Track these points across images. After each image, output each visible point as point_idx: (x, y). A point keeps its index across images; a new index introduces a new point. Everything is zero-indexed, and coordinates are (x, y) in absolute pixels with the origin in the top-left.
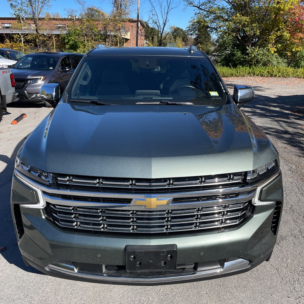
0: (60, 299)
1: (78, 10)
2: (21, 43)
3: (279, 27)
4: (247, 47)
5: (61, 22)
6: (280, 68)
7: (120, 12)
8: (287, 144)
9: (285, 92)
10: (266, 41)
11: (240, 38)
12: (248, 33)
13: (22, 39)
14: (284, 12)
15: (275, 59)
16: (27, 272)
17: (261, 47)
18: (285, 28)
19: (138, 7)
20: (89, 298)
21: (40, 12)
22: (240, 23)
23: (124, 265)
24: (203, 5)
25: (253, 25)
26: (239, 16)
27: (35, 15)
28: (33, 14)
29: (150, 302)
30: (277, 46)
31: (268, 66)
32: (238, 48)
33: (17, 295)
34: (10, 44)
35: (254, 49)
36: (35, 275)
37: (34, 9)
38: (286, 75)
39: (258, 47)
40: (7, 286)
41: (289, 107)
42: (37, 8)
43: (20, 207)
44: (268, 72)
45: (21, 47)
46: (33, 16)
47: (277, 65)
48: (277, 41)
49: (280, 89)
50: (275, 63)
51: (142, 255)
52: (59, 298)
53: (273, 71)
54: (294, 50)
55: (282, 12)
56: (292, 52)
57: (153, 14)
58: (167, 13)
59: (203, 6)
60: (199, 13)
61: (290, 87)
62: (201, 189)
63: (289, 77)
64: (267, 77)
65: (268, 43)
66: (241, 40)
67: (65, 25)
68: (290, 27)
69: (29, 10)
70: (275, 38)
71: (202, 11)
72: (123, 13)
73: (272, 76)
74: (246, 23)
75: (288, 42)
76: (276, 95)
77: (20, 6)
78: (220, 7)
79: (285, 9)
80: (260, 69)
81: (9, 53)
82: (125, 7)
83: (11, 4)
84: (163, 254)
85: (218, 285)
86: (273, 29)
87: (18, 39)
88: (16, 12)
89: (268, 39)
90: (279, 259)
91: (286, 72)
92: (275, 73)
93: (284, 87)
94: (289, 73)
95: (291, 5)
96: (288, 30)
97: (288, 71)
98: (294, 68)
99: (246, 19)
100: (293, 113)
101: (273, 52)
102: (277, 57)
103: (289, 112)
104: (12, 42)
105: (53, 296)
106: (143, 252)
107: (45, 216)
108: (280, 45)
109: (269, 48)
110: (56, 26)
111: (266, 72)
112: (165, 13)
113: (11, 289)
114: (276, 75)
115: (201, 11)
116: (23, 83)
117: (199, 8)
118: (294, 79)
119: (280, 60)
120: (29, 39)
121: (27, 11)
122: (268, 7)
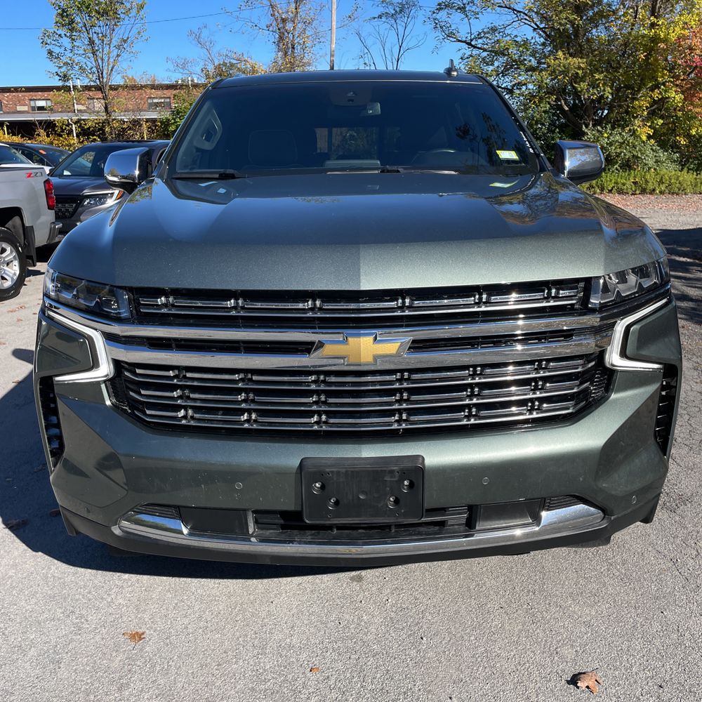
0: (150, 619)
1: (198, 60)
2: (71, 138)
3: (656, 80)
4: (584, 127)
5: (159, 93)
6: (662, 173)
7: (291, 62)
8: (686, 319)
9: (677, 221)
10: (627, 112)
11: (567, 109)
12: (586, 96)
13: (74, 129)
14: (666, 45)
15: (650, 154)
16: (74, 568)
17: (615, 128)
18: (671, 82)
19: (332, 49)
20: (217, 616)
21: (113, 68)
22: (565, 72)
23: (299, 509)
24: (479, 37)
25: (597, 76)
26: (562, 58)
27: (102, 74)
28: (98, 72)
29: (363, 623)
30: (653, 122)
31: (635, 169)
32: (563, 132)
33: (47, 612)
34: (48, 140)
35: (600, 132)
36: (90, 573)
37: (100, 61)
38: (676, 190)
39: (609, 126)
40: (25, 595)
41: (689, 249)
42: (106, 59)
43: (55, 383)
44: (635, 183)
45: (71, 146)
46: (99, 76)
47: (655, 167)
48: (654, 111)
49: (663, 218)
50: (651, 162)
51: (341, 480)
52: (146, 617)
53: (647, 182)
54: (693, 132)
55: (662, 45)
56: (689, 136)
57: (365, 64)
58: (398, 60)
59: (480, 41)
60: (471, 56)
61: (687, 212)
62: (480, 319)
63: (685, 194)
64: (632, 194)
65: (633, 116)
66: (569, 112)
67: (168, 100)
68: (682, 80)
69: (90, 63)
70: (648, 105)
71: (478, 52)
72: (297, 62)
73: (643, 191)
74: (580, 72)
75: (680, 114)
76: (657, 228)
77: (69, 54)
78: (519, 39)
79: (670, 39)
80: (616, 178)
81: (44, 153)
82: (302, 50)
83: (50, 53)
84: (391, 477)
85: (529, 591)
86: (644, 85)
87: (65, 129)
88: (60, 67)
89: (633, 107)
90: (678, 541)
91: (678, 182)
92: (650, 184)
93: (673, 214)
94: (685, 185)
95: (683, 28)
96: (677, 85)
97: (681, 179)
98: (695, 173)
99: (579, 63)
100: (697, 261)
101: (644, 138)
102: (654, 148)
103: (688, 260)
104: (52, 134)
105: (133, 613)
106: (343, 473)
107: (111, 401)
108: (661, 121)
109: (636, 128)
110: (150, 101)
111: (629, 184)
112: (394, 60)
113: (34, 600)
114: (654, 190)
115: (475, 52)
116: (74, 205)
117: (469, 44)
118: (696, 197)
119: (663, 155)
120: (89, 128)
121: (84, 66)
122: (630, 33)
